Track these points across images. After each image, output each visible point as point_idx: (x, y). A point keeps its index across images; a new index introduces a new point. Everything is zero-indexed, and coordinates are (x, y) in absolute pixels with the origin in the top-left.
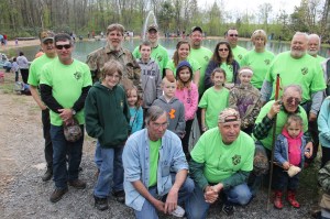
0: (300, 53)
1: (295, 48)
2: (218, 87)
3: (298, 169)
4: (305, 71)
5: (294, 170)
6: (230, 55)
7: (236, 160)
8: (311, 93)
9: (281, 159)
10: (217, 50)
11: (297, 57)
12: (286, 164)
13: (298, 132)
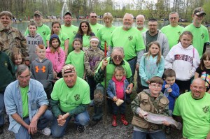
0: (129, 26)
1: (126, 23)
2: (78, 51)
3: (122, 101)
4: (130, 38)
5: (120, 102)
6: (89, 30)
7: (77, 97)
8: (136, 52)
9: (112, 95)
10: (81, 27)
11: (127, 29)
12: (115, 98)
13: (121, 78)
